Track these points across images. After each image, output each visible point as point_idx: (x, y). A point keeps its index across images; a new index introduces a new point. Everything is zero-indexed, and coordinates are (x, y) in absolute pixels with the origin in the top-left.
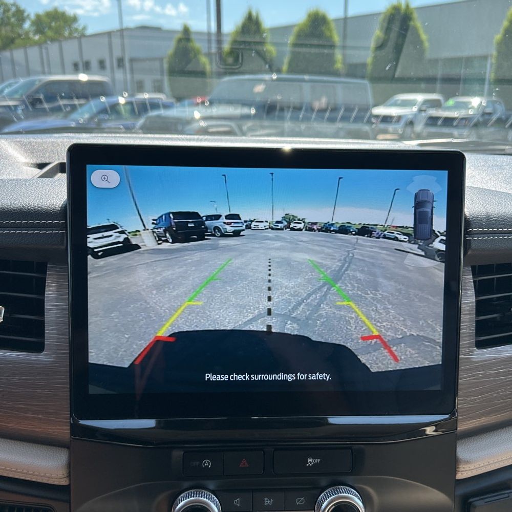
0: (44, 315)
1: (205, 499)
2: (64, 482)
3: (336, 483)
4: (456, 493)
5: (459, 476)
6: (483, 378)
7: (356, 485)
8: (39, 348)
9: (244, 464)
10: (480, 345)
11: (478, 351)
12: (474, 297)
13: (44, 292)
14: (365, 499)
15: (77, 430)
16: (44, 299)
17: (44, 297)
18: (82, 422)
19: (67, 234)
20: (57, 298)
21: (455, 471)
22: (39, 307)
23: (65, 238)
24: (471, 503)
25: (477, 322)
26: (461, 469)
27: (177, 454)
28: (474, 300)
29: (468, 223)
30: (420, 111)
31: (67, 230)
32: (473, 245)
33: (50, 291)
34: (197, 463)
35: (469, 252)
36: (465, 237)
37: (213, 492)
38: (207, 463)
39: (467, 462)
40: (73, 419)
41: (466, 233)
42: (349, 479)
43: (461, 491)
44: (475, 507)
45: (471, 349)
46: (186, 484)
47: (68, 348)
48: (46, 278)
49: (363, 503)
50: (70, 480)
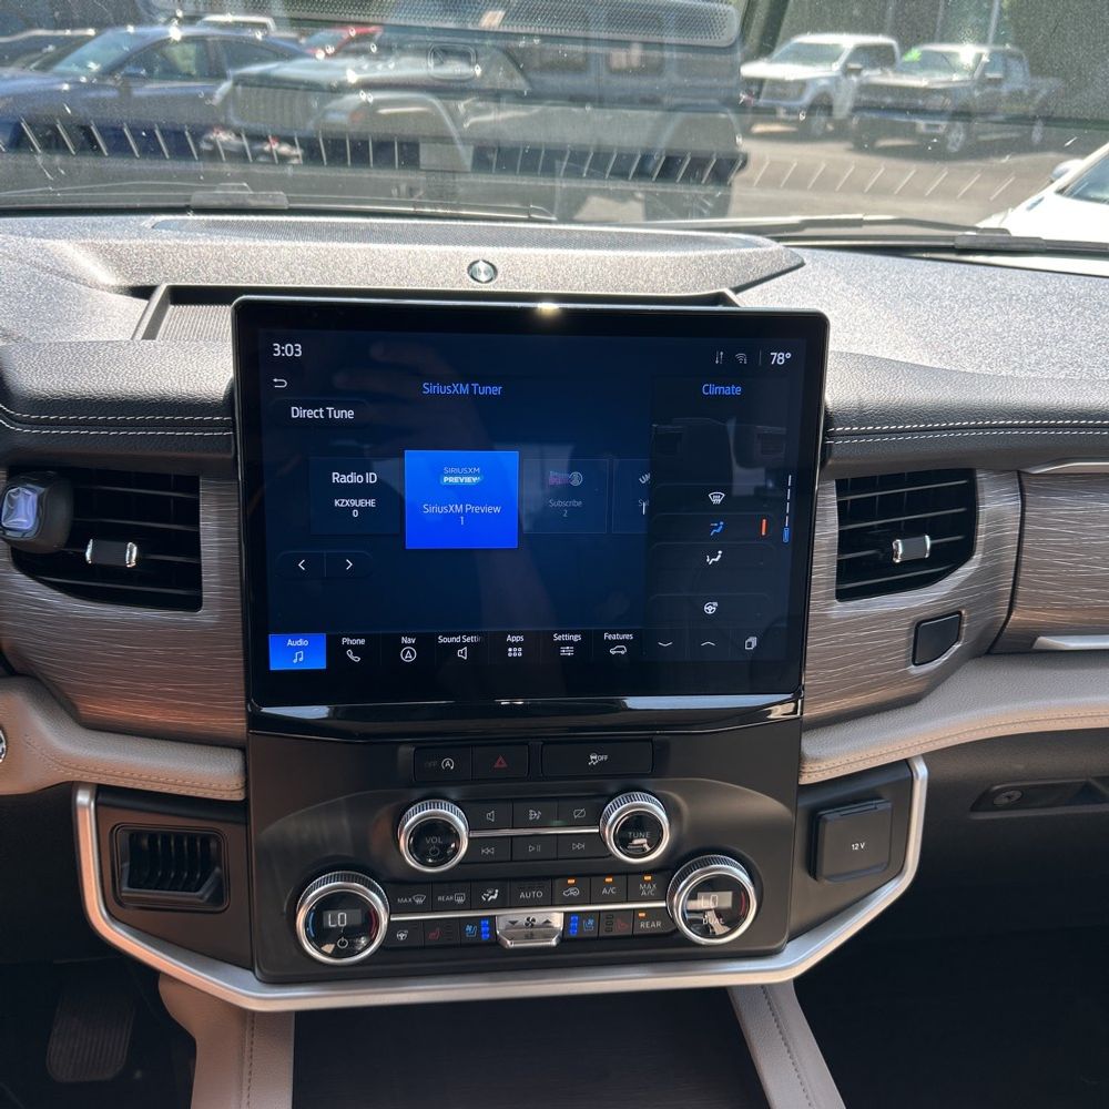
0: (199, 556)
1: (446, 812)
2: (238, 796)
3: (628, 789)
4: (800, 805)
5: (805, 780)
6: (842, 643)
7: (657, 791)
8: (194, 604)
9: (501, 763)
10: (842, 595)
11: (840, 605)
12: (837, 526)
13: (198, 521)
14: (671, 810)
15: (256, 722)
16: (198, 533)
17: (199, 528)
18: (265, 710)
19: (235, 436)
20: (219, 531)
21: (799, 774)
22: (192, 544)
23: (233, 442)
24: (820, 817)
25: (839, 562)
26: (807, 770)
27: (405, 751)
28: (837, 531)
29: (830, 420)
30: (847, 71)
31: (235, 431)
32: (835, 453)
33: (206, 520)
34: (435, 763)
35: (830, 462)
36: (824, 440)
37: (457, 803)
38: (448, 763)
39: (816, 760)
40: (252, 705)
41: (826, 434)
42: (649, 783)
43: (808, 801)
44: (825, 821)
45: (829, 602)
46: (417, 793)
47: (239, 604)
48: (198, 501)
49: (667, 815)
50: (247, 793)
